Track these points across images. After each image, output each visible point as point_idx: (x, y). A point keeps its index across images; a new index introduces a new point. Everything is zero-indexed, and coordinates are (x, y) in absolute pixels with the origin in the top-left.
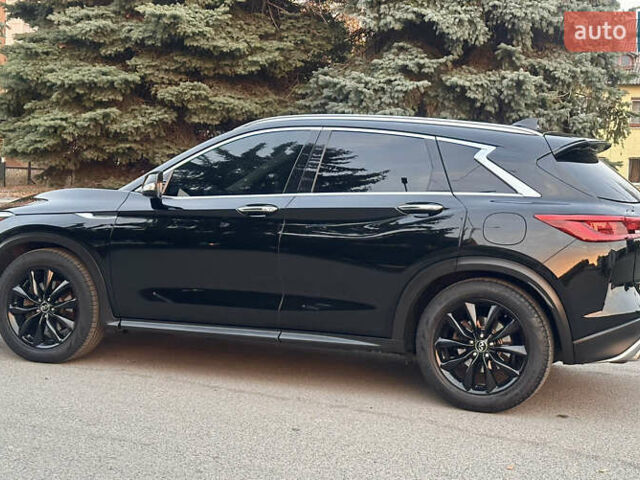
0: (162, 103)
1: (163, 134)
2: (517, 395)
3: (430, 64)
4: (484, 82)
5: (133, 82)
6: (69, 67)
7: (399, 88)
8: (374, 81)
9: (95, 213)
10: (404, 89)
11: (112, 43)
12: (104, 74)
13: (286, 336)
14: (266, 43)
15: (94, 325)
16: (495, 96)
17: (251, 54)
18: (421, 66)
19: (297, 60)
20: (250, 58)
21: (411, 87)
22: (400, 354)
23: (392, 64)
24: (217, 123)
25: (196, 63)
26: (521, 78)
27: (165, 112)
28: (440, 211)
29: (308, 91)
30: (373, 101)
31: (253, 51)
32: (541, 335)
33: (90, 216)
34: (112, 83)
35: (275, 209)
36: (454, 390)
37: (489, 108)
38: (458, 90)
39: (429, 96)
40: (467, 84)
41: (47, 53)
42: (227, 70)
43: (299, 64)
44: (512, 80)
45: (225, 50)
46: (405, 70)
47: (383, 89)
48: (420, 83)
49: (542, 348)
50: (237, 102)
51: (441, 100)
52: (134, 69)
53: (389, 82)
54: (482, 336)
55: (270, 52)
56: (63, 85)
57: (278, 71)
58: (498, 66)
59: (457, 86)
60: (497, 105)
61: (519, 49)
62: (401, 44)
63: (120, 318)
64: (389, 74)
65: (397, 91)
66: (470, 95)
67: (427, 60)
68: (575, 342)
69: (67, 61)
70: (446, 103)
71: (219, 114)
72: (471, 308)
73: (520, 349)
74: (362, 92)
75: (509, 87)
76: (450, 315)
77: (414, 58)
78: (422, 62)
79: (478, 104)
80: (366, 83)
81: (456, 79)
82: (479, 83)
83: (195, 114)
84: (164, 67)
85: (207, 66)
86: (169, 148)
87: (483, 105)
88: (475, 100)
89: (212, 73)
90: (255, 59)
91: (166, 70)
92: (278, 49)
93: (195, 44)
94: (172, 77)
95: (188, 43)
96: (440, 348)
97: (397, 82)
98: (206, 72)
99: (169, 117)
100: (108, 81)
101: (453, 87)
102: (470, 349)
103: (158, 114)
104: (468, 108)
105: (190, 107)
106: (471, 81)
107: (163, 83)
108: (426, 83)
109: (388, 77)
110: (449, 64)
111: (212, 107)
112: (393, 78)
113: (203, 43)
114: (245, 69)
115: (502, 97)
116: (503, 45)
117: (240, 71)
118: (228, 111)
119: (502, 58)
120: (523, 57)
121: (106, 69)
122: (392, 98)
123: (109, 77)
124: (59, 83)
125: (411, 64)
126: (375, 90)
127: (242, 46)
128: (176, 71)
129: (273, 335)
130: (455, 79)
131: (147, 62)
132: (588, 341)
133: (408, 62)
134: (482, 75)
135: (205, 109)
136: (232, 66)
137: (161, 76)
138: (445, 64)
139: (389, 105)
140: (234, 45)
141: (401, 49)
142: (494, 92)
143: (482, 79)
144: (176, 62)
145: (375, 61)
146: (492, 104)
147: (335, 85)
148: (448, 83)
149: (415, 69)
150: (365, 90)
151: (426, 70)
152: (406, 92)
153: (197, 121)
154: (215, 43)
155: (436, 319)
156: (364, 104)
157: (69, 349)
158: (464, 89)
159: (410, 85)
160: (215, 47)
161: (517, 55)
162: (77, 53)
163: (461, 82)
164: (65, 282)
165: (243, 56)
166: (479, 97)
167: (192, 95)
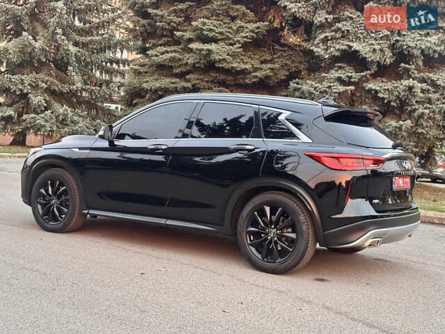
2: (289, 264)
3: (356, 76)
4: (390, 87)
5: (188, 87)
6: (157, 80)
7: (335, 91)
8: (320, 86)
9: (80, 149)
10: (338, 91)
11: (179, 66)
12: (173, 83)
13: (169, 222)
14: (264, 65)
15: (76, 212)
16: (396, 96)
17: (254, 72)
18: (350, 78)
19: (283, 75)
20: (253, 74)
21: (342, 90)
22: (229, 235)
25: (222, 77)
26: (411, 84)
28: (254, 150)
31: (256, 70)
32: (304, 227)
33: (77, 150)
34: (176, 88)
35: (166, 147)
36: (255, 259)
37: (392, 104)
38: (373, 92)
39: (356, 96)
40: (378, 88)
41: (146, 72)
42: (241, 81)
43: (283, 77)
44: (405, 86)
45: (238, 69)
46: (340, 80)
47: (326, 91)
48: (348, 88)
49: (305, 235)
51: (364, 98)
52: (188, 81)
53: (330, 87)
54: (273, 227)
55: (265, 70)
56: (151, 90)
57: (271, 82)
58: (401, 78)
59: (372, 90)
60: (398, 102)
61: (413, 67)
62: (339, 64)
63: (89, 208)
64: (331, 82)
65: (334, 93)
66: (380, 95)
67: (353, 74)
68: (325, 233)
69: (156, 76)
70: (367, 100)
72: (268, 209)
73: (293, 236)
74: (312, 93)
75: (404, 91)
76: (256, 213)
78: (350, 75)
79: (386, 101)
80: (315, 88)
81: (371, 85)
82: (386, 88)
84: (206, 79)
85: (229, 79)
87: (389, 102)
88: (383, 99)
89: (232, 83)
90: (255, 74)
92: (270, 69)
93: (221, 66)
94: (210, 85)
95: (217, 65)
96: (250, 233)
97: (333, 87)
98: (229, 82)
100: (174, 87)
101: (370, 90)
102: (267, 234)
104: (381, 103)
106: (381, 87)
107: (205, 88)
108: (352, 88)
109: (329, 84)
110: (368, 76)
112: (332, 85)
113: (225, 65)
114: (250, 80)
115: (400, 96)
116: (402, 65)
117: (247, 81)
119: (403, 73)
120: (416, 72)
121: (174, 80)
123: (175, 85)
124: (149, 88)
125: (343, 76)
126: (320, 92)
127: (248, 66)
128: (212, 82)
129: (162, 221)
131: (196, 76)
132: (334, 232)
133: (341, 75)
134: (389, 83)
136: (244, 79)
137: (203, 84)
138: (365, 76)
140: (243, 66)
141: (340, 68)
142: (396, 93)
143: (389, 86)
144: (212, 76)
145: (324, 75)
146: (395, 101)
147: (300, 89)
148: (366, 88)
149: (346, 79)
150: (314, 92)
151: (352, 80)
152: (339, 93)
154: (232, 65)
155: (247, 215)
157: (64, 225)
158: (377, 92)
159: (342, 88)
160: (232, 68)
161: (412, 71)
162: (162, 72)
163: (374, 88)
164: (64, 187)
165: (250, 73)
166: (386, 96)
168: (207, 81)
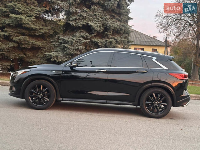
0: (14, 41)
1: (13, 49)
4: (102, 41)
5: (6, 35)
7: (82, 41)
8: (76, 39)
13: (108, 102)
14: (44, 27)
17: (40, 30)
18: (87, 36)
23: (80, 35)
24: (30, 47)
25: (24, 31)
26: (112, 41)
27: (15, 44)
28: (147, 72)
29: (54, 41)
30: (75, 44)
35: (106, 71)
36: (150, 113)
38: (96, 43)
43: (52, 33)
44: (109, 41)
45: (33, 28)
46: (83, 37)
50: (36, 42)
52: (6, 32)
53: (79, 40)
54: (156, 101)
55: (45, 30)
57: (46, 35)
58: (104, 37)
59: (96, 41)
64: (79, 38)
66: (98, 44)
67: (89, 35)
68: (177, 102)
70: (92, 46)
71: (31, 45)
73: (165, 104)
75: (109, 43)
76: (149, 96)
77: (85, 34)
83: (23, 45)
85: (27, 32)
86: (14, 54)
89: (28, 34)
91: (15, 32)
92: (47, 29)
93: (26, 26)
94: (17, 35)
95: (23, 25)
98: (27, 34)
99: (16, 45)
102: (153, 104)
103: (13, 44)
105: (23, 43)
106: (99, 41)
107: (14, 36)
108: (88, 40)
111: (29, 43)
113: (28, 26)
114: (38, 34)
115: (106, 45)
117: (37, 34)
118: (33, 44)
122: (80, 44)
126: (76, 41)
127: (38, 27)
128: (18, 33)
129: (105, 101)
130: (95, 40)
131: (10, 30)
134: (101, 39)
135: (26, 43)
136: (34, 33)
137: (14, 34)
138: (93, 36)
139: (79, 45)
140: (36, 27)
141: (81, 31)
142: (104, 44)
144: (19, 30)
145: (75, 34)
147: (64, 39)
148: (93, 41)
149: (86, 37)
150: (73, 41)
151: (88, 37)
153: (24, 47)
154: (31, 26)
155: (146, 97)
156: (73, 45)
159: (85, 41)
160: (31, 27)
161: (109, 35)
163: (97, 41)
164: (46, 89)
165: (38, 30)
166: (101, 45)
167: (24, 40)
168: (15, 33)
